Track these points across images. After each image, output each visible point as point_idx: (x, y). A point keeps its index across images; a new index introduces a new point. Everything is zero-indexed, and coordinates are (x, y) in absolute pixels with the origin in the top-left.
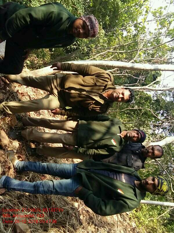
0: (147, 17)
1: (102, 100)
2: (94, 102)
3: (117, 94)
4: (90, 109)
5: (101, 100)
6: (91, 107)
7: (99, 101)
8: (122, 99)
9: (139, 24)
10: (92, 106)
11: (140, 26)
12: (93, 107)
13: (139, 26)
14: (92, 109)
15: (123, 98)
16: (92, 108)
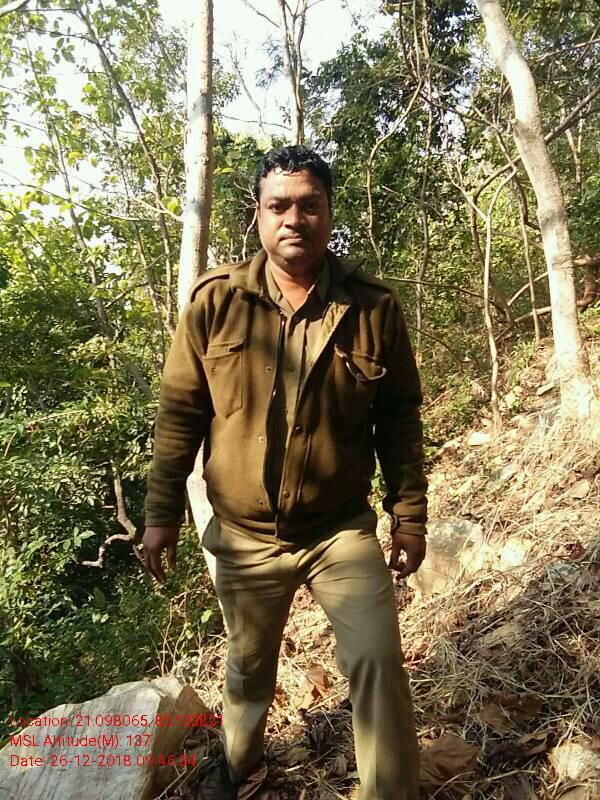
0: (54, 196)
1: (329, 313)
2: (339, 354)
3: (282, 239)
4: (379, 372)
5: (327, 318)
6: (369, 369)
7: (333, 330)
8: (311, 206)
9: (77, 220)
10: (361, 363)
11: (86, 217)
12: (369, 360)
13: (87, 222)
14: (381, 362)
15: (305, 204)
16: (377, 363)
